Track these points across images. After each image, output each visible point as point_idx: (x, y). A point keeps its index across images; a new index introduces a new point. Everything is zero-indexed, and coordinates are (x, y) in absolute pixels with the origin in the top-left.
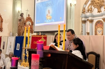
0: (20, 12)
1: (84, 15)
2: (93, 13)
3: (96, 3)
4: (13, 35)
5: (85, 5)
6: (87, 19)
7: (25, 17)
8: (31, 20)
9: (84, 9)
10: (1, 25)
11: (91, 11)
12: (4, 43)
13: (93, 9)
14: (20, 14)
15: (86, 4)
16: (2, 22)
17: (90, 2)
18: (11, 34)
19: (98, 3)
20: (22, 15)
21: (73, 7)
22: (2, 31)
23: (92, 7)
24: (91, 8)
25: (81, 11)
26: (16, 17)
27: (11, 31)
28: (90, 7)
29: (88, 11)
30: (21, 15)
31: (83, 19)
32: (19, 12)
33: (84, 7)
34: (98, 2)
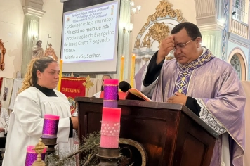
0: (36, 39)
1: (137, 50)
2: (151, 48)
3: (157, 34)
4: (22, 77)
5: (140, 36)
6: (142, 57)
7: (44, 47)
8: (54, 53)
9: (138, 41)
10: (2, 59)
11: (149, 44)
12: (6, 89)
13: (152, 42)
14: (35, 43)
15: (141, 33)
16: (4, 54)
17: (147, 31)
18: (19, 74)
19: (160, 33)
20: (39, 44)
21: (127, 34)
22: (3, 69)
23: (151, 39)
24: (149, 40)
25: (133, 45)
26: (29, 47)
27: (20, 70)
28: (147, 39)
29: (144, 44)
30: (37, 44)
31: (137, 57)
32: (34, 39)
33: (139, 38)
34: (160, 31)
